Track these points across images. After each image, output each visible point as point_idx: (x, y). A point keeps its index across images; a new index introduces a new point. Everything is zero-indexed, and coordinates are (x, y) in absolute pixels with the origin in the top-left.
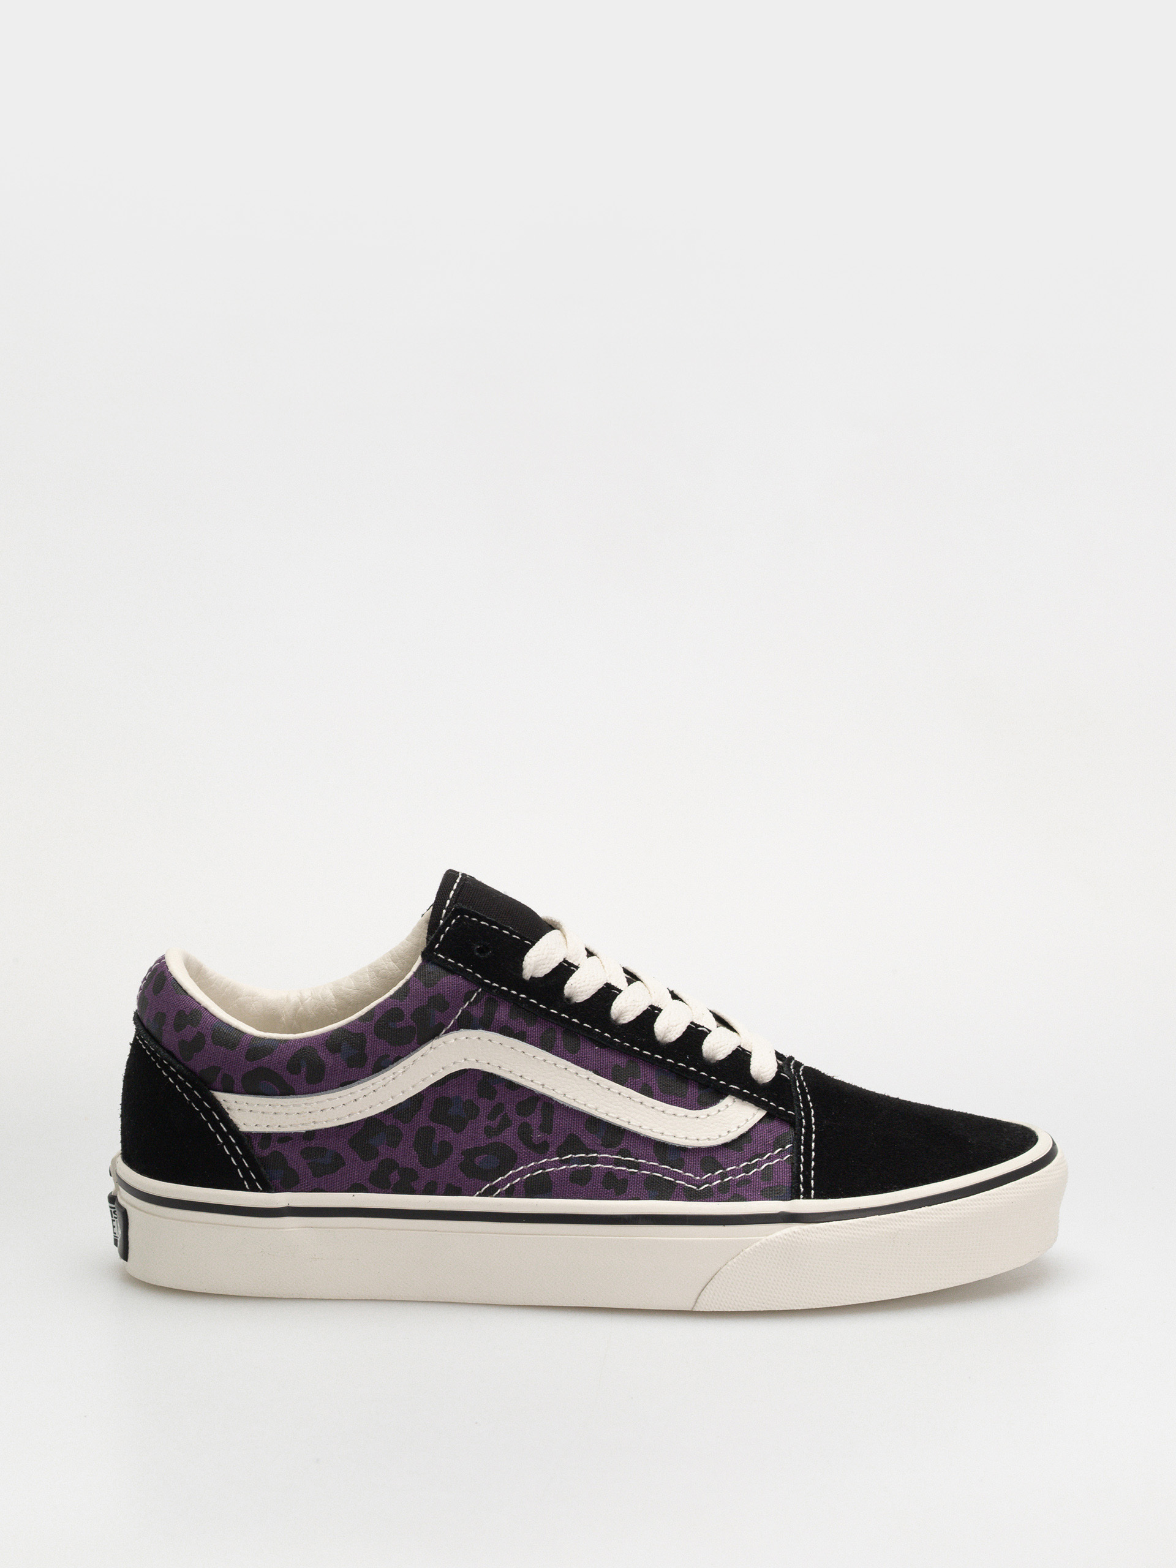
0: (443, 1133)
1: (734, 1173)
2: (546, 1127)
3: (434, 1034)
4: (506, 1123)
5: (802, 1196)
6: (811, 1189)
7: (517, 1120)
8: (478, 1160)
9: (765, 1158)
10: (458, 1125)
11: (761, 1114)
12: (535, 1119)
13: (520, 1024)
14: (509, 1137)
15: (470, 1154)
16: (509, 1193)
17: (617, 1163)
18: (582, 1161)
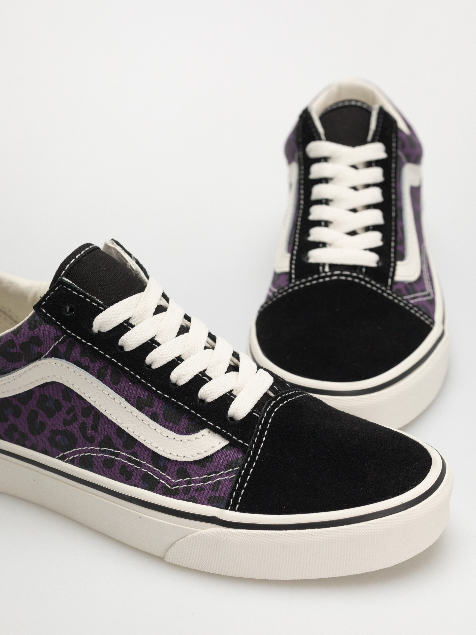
0: (42, 417)
1: (196, 481)
2: (95, 428)
3: (38, 357)
4: (75, 419)
5: (230, 508)
6: (238, 503)
7: (81, 419)
8: (58, 438)
9: (218, 475)
10: (50, 414)
11: (224, 443)
12: (90, 421)
13: (85, 360)
14: (75, 428)
15: (54, 433)
16: (72, 462)
17: (130, 460)
18: (111, 453)
